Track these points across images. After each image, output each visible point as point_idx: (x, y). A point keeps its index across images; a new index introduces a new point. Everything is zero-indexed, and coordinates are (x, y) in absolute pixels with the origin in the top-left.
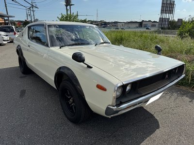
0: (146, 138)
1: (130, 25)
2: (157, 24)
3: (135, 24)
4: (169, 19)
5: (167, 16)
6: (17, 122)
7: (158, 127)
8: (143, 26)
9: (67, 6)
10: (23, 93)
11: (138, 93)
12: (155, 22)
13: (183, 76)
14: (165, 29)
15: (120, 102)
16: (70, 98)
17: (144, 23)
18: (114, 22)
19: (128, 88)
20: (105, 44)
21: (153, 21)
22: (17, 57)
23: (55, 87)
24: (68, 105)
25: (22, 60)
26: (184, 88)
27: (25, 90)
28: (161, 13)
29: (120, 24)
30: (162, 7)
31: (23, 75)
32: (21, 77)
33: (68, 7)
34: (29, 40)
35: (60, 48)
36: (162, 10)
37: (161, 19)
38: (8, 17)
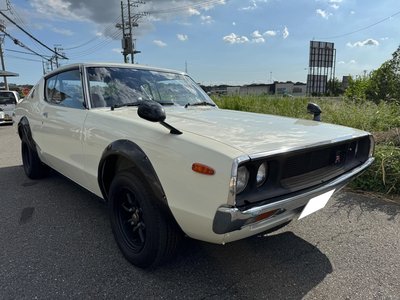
0: (306, 293)
1: (251, 91)
2: (304, 88)
3: (261, 88)
4: (325, 77)
5: (321, 71)
6: (9, 271)
7: (329, 269)
8: (276, 92)
9: (125, 54)
10: (27, 214)
11: (283, 187)
12: (298, 84)
13: (371, 160)
14: (320, 95)
15: (246, 201)
16: (133, 212)
17: (277, 86)
18: (220, 87)
19: (260, 175)
20: (204, 107)
21: (295, 82)
22: (19, 142)
23: (100, 194)
24: (129, 227)
25: (29, 150)
26: (373, 196)
27: (33, 209)
28: (311, 66)
29: (233, 90)
30: (311, 54)
31: (29, 181)
32: (25, 185)
33: (129, 56)
34: (46, 104)
35: (112, 109)
36: (311, 61)
37: (312, 78)
38: (5, 76)
